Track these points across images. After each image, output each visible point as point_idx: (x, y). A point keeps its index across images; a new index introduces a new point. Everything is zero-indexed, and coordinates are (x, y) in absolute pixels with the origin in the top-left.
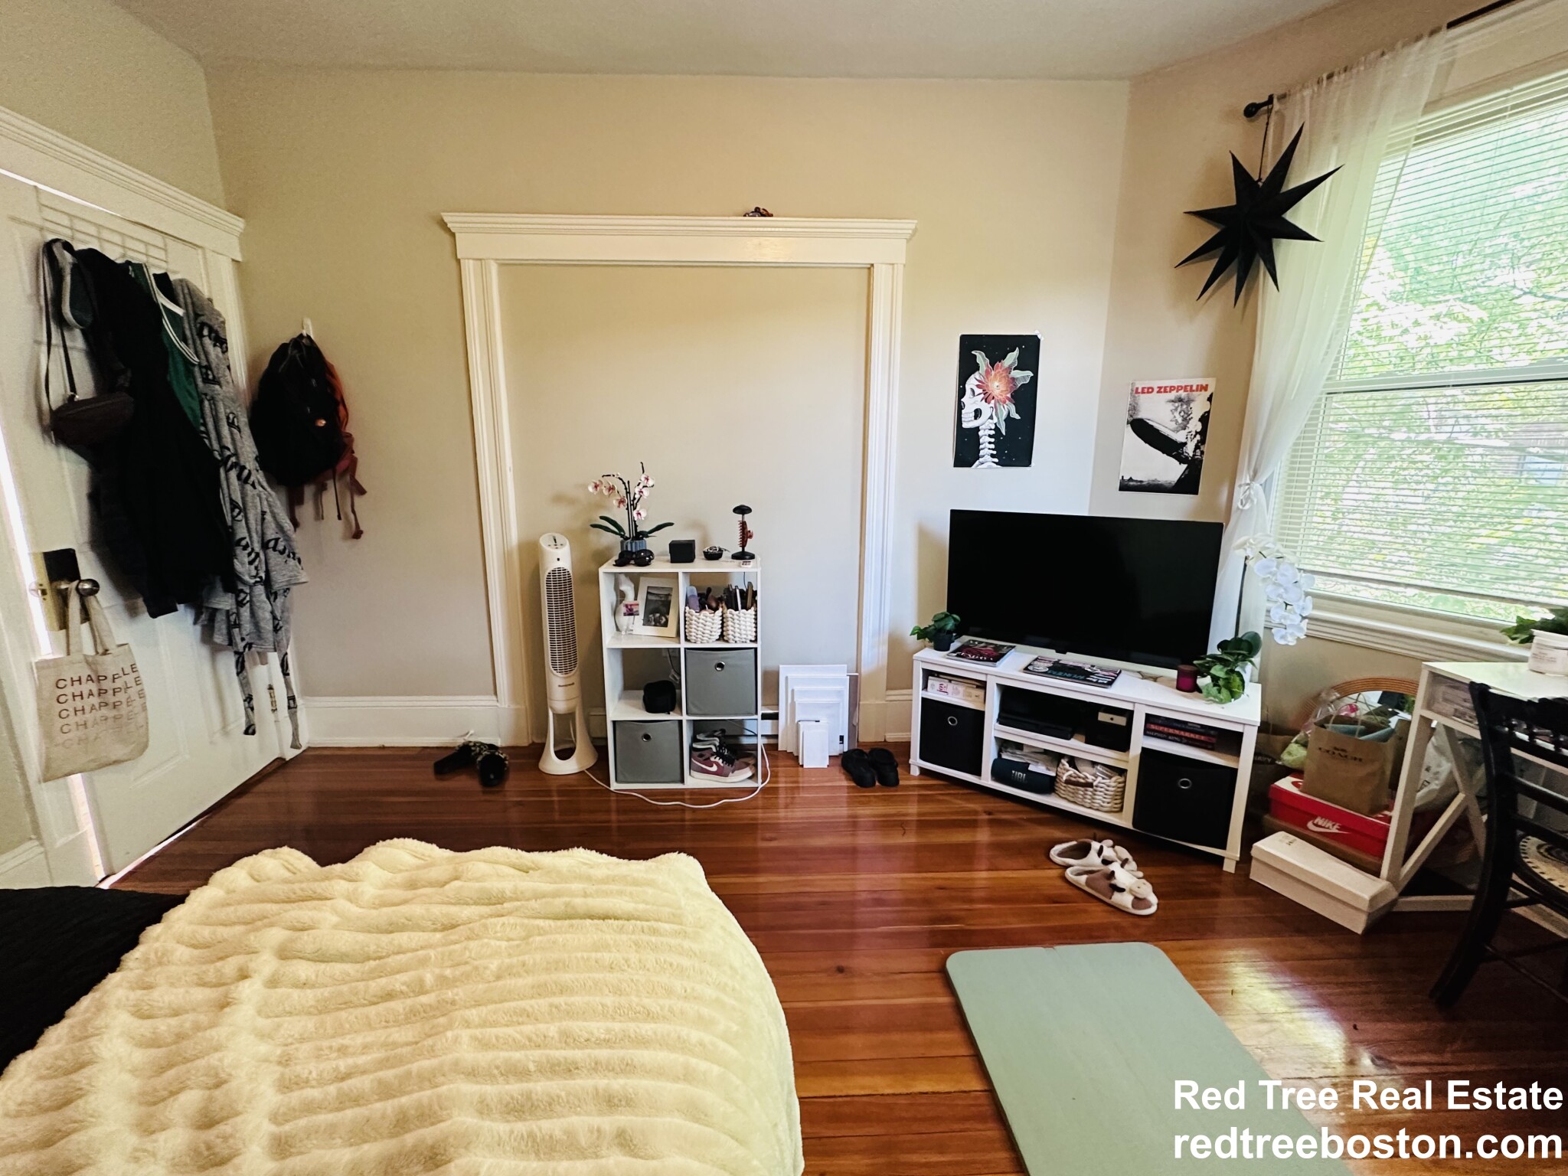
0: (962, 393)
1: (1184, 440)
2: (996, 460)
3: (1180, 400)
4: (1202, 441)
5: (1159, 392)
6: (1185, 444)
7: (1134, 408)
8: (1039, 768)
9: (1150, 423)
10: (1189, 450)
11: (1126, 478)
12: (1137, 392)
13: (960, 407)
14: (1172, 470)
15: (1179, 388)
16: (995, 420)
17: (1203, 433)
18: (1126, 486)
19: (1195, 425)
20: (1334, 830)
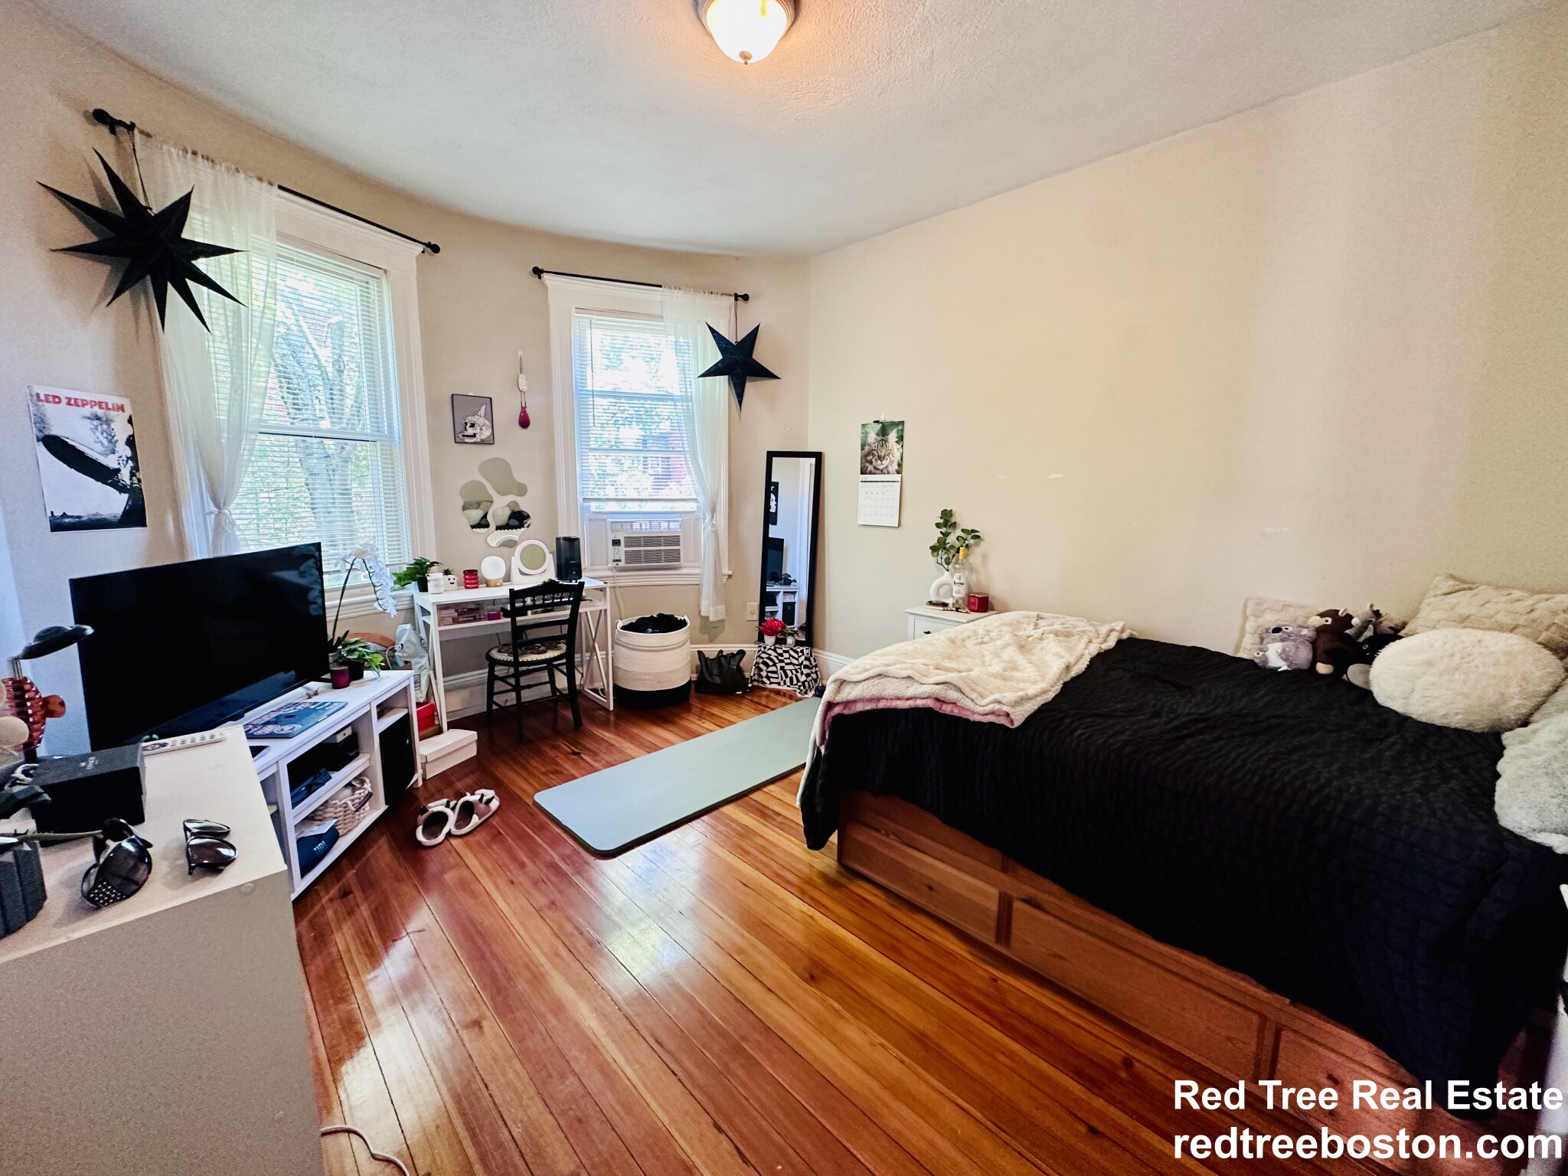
1: (117, 467)
3: (97, 418)
4: (135, 468)
5: (68, 404)
6: (119, 470)
7: (40, 421)
8: (319, 830)
9: (69, 442)
10: (125, 476)
12: (39, 400)
14: (115, 503)
15: (93, 404)
18: (60, 525)
19: (123, 450)
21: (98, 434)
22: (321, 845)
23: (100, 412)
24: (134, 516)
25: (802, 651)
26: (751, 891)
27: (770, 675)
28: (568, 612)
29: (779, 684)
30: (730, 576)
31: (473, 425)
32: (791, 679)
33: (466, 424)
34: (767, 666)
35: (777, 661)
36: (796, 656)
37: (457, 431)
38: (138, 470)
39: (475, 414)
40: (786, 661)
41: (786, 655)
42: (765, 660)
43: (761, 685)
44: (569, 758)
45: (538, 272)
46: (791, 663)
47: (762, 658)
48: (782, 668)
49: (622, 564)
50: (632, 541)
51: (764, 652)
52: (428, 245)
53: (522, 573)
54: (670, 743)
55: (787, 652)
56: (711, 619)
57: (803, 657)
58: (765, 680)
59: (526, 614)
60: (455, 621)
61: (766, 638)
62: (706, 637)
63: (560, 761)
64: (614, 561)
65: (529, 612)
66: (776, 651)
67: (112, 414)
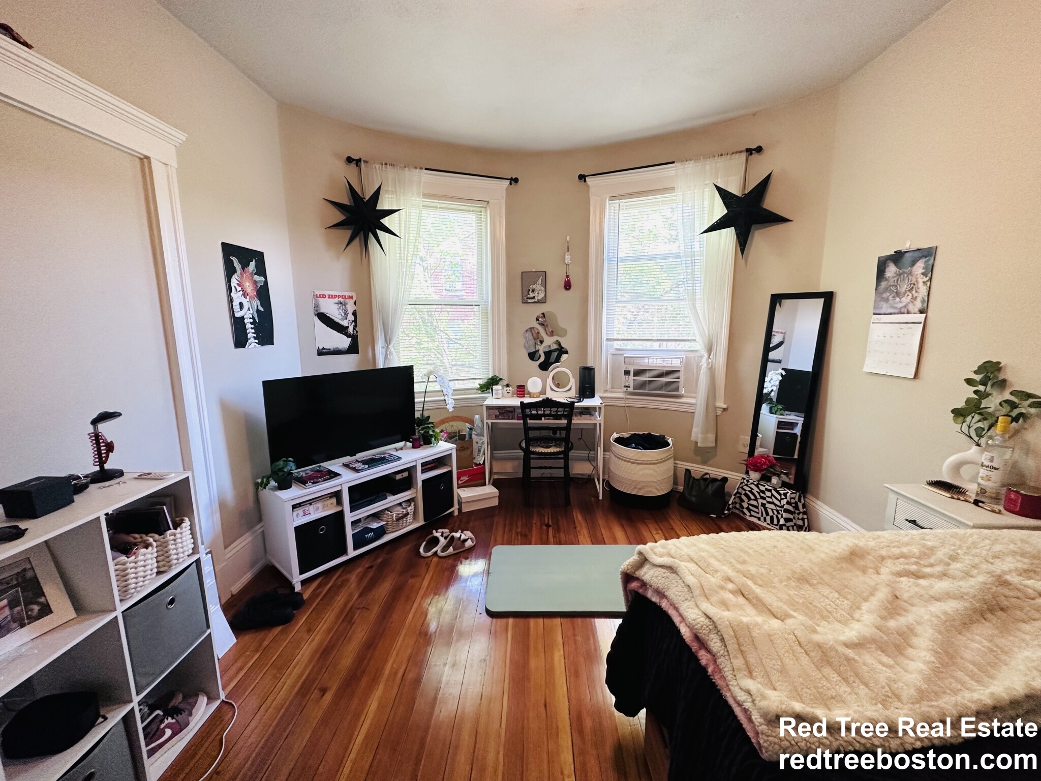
0: (230, 289)
1: (347, 325)
2: (257, 341)
3: (341, 303)
4: (356, 326)
5: (329, 298)
6: (348, 327)
7: (317, 306)
8: (375, 525)
9: (328, 315)
10: (351, 330)
11: (321, 348)
12: (317, 297)
13: (231, 300)
14: (344, 342)
15: (339, 296)
16: (251, 312)
17: (355, 321)
18: (321, 353)
19: (351, 317)
20: (467, 479)
21: (341, 311)
22: (371, 535)
23: (342, 300)
24: (353, 349)
25: (785, 494)
26: (544, 715)
27: (751, 507)
28: (565, 422)
29: (759, 519)
30: (725, 410)
31: (533, 291)
32: (772, 518)
33: (529, 290)
34: (749, 499)
35: (758, 497)
36: (779, 497)
37: (524, 295)
38: (356, 327)
39: (535, 283)
40: (768, 499)
41: (768, 494)
42: (747, 492)
43: (741, 515)
44: (541, 527)
45: (582, 177)
46: (772, 503)
47: (745, 490)
48: (763, 505)
49: (631, 389)
50: (639, 372)
51: (746, 485)
52: (511, 179)
53: (552, 389)
54: (615, 541)
55: (770, 491)
56: (699, 445)
57: (785, 501)
58: (745, 510)
59: (541, 419)
60: (497, 417)
61: (751, 473)
62: (699, 458)
63: (534, 528)
64: (625, 386)
65: (543, 418)
66: (758, 488)
67: (348, 300)
